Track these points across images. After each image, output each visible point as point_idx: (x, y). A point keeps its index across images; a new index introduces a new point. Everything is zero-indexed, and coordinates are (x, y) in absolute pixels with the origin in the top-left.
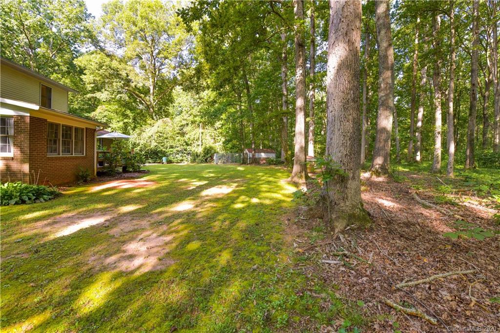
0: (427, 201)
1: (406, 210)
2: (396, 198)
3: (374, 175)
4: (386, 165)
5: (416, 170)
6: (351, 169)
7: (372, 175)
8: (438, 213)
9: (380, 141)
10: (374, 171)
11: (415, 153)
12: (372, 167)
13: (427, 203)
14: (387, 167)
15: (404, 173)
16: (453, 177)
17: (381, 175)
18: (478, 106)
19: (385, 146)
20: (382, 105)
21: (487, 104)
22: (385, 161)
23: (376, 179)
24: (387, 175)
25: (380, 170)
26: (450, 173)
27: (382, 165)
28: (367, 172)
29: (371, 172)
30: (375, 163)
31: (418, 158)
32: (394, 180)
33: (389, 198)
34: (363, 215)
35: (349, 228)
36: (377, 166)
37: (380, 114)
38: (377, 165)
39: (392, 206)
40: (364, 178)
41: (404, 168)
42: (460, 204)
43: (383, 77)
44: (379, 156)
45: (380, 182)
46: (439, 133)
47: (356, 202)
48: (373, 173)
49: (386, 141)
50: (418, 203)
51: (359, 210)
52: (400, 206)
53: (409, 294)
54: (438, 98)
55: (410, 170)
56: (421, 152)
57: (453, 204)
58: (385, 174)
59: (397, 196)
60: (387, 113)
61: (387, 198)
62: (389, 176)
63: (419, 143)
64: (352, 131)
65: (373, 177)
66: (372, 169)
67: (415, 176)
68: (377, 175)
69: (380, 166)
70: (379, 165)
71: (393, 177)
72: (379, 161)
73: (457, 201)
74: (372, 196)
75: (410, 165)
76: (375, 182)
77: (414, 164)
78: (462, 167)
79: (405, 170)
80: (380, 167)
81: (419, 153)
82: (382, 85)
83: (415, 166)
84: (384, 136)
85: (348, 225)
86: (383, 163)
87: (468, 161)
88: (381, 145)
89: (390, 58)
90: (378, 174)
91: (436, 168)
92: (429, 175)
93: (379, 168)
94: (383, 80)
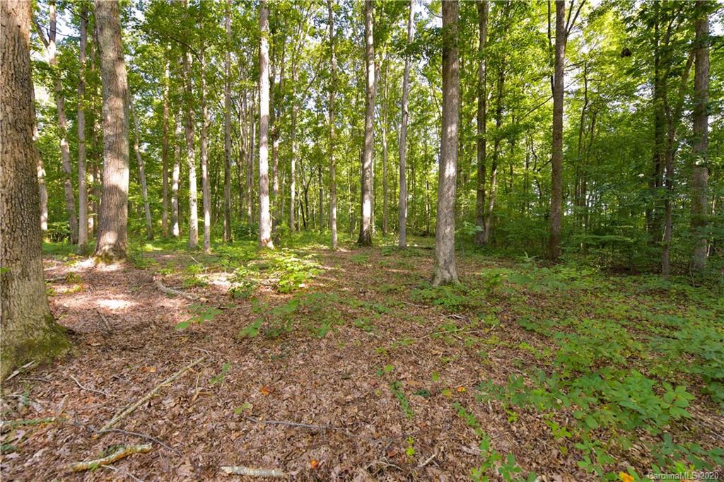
0: (175, 288)
1: (142, 307)
2: (133, 293)
3: (101, 262)
4: (121, 244)
5: (171, 248)
6: (17, 259)
7: (97, 262)
8: (183, 300)
9: (108, 207)
10: (101, 256)
11: (171, 226)
12: (97, 250)
13: (172, 291)
14: (123, 248)
15: (154, 254)
16: (210, 253)
17: (114, 260)
18: (233, 176)
19: (117, 214)
20: (111, 149)
21: (241, 175)
22: (120, 238)
23: (104, 268)
24: (123, 261)
25: (112, 254)
26: (206, 249)
27: (115, 246)
28: (88, 257)
29: (95, 258)
30: (102, 243)
31: (176, 232)
32: (135, 266)
33: (121, 296)
34: (52, 338)
35: (16, 372)
36: (107, 248)
37: (107, 164)
38: (105, 245)
39: (122, 308)
40: (82, 269)
41: (156, 247)
42: (210, 283)
43: (111, 105)
44: (109, 231)
45: (112, 272)
46: (194, 201)
47: (34, 320)
48: (100, 259)
49: (119, 207)
50: (162, 293)
51: (41, 331)
52: (134, 304)
53: (119, 432)
54: (191, 157)
55: (164, 248)
56: (179, 224)
57: (201, 285)
58: (120, 258)
59: (134, 289)
60: (119, 163)
61: (117, 296)
62: (127, 261)
63: (176, 212)
64: (12, 184)
65: (99, 265)
66: (98, 252)
67: (168, 256)
68: (106, 262)
69: (111, 247)
70: (110, 244)
71: (133, 262)
72: (109, 239)
73: (206, 280)
74: (89, 298)
75: (165, 241)
76: (102, 273)
77: (171, 240)
78: (221, 240)
79: (157, 249)
80: (112, 249)
81: (176, 226)
82: (109, 117)
83: (171, 242)
84: (115, 199)
85: (15, 369)
86: (116, 242)
87: (225, 234)
88: (112, 213)
89: (120, 79)
90: (108, 259)
91: (194, 244)
92: (185, 254)
93: (109, 250)
94: (111, 109)
